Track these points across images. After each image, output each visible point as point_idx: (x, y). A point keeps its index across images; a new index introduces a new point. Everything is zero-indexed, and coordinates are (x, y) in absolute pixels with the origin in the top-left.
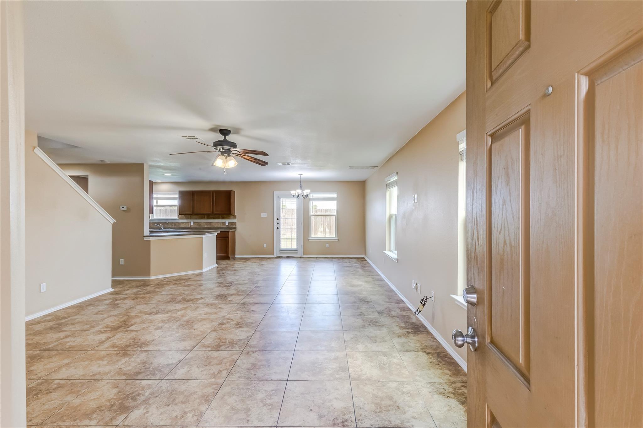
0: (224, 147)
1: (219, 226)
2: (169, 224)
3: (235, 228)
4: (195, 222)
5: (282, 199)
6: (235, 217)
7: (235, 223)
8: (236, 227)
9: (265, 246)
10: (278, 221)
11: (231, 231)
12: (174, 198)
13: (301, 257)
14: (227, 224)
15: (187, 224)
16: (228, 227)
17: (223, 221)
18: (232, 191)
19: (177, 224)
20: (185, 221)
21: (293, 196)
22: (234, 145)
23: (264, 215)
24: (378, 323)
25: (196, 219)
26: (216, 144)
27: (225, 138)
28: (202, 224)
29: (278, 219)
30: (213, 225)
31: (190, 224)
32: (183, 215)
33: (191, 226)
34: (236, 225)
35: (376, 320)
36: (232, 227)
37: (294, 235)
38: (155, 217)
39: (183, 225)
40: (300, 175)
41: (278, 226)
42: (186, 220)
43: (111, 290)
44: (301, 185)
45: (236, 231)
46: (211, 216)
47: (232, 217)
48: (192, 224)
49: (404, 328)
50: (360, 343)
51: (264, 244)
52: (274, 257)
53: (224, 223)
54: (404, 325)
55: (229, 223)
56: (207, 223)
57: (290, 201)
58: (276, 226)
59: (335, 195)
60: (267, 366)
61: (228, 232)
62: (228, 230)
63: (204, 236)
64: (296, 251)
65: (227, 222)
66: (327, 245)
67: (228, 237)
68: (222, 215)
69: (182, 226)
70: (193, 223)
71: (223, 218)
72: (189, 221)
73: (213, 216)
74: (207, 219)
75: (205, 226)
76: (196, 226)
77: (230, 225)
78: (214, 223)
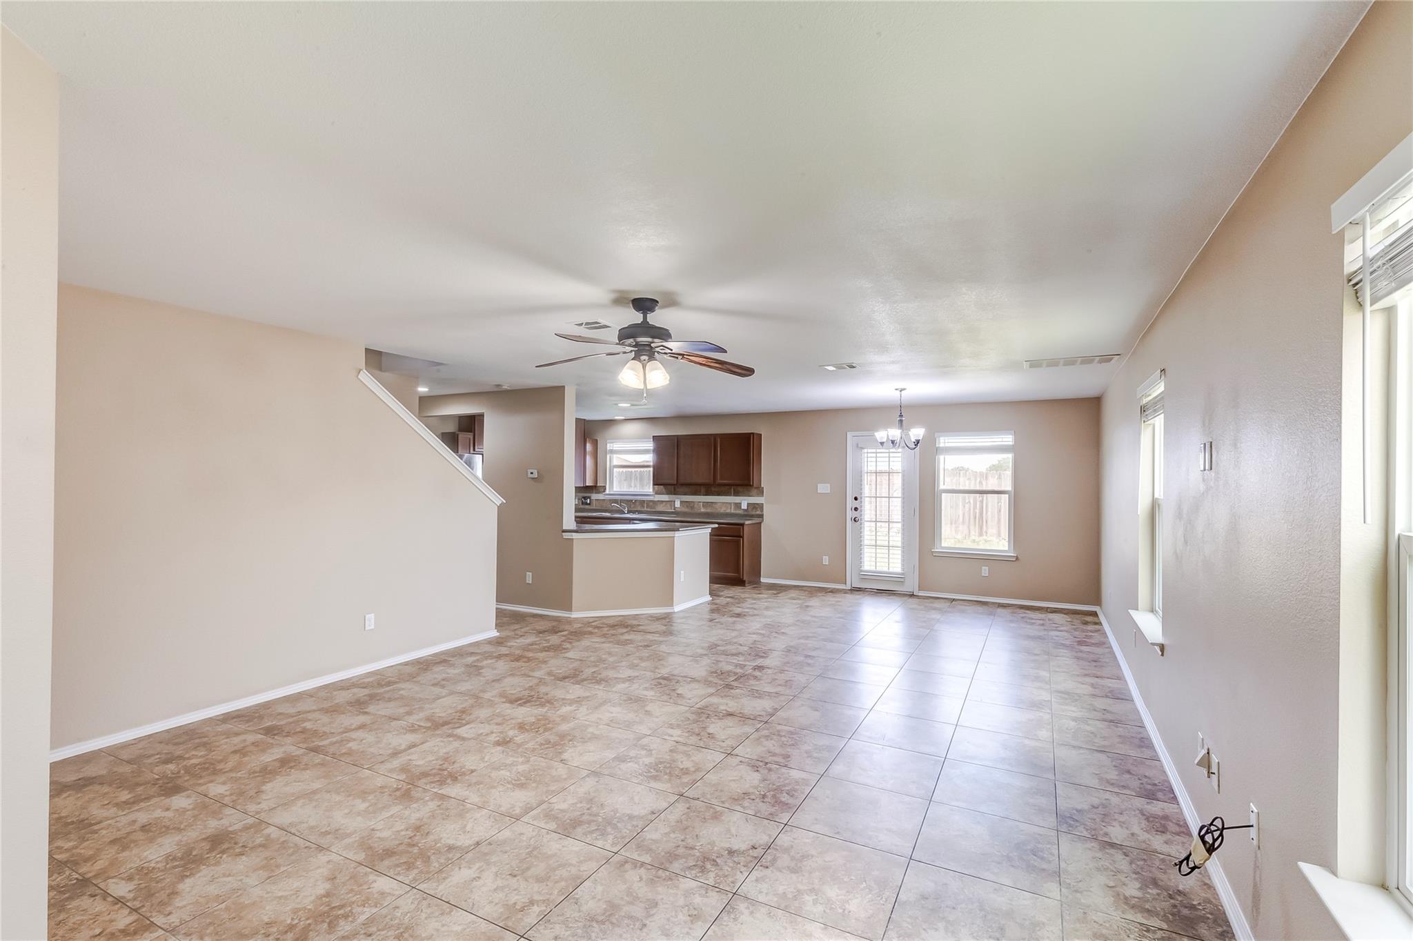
0: (639, 339)
1: (728, 511)
2: (638, 503)
3: (761, 516)
4: (682, 502)
5: (866, 450)
6: (760, 492)
7: (761, 506)
8: (763, 515)
9: (826, 560)
10: (856, 504)
11: (747, 522)
12: (645, 452)
13: (912, 595)
14: (744, 506)
15: (668, 506)
16: (746, 513)
17: (737, 499)
18: (753, 433)
19: (652, 504)
20: (665, 498)
21: (882, 443)
22: (663, 334)
23: (823, 488)
24: (1042, 858)
25: (685, 494)
26: (627, 334)
27: (645, 318)
28: (695, 506)
29: (856, 499)
30: (716, 508)
31: (674, 505)
32: (662, 487)
33: (676, 510)
34: (762, 511)
35: (1040, 846)
36: (754, 513)
37: (897, 539)
38: (615, 489)
39: (662, 505)
40: (898, 392)
41: (855, 514)
42: (667, 496)
43: (494, 633)
44: (901, 416)
45: (762, 524)
46: (713, 489)
47: (754, 491)
48: (678, 504)
49: (1133, 907)
50: (941, 925)
51: (824, 557)
52: (844, 588)
53: (738, 505)
54: (1139, 894)
55: (749, 505)
56: (706, 504)
57: (887, 455)
58: (850, 514)
59: (1008, 439)
60: (638, 924)
61: (742, 525)
62: (742, 522)
63: (677, 534)
64: (900, 579)
65: (745, 502)
66: (985, 571)
67: (743, 537)
68: (735, 487)
69: (660, 508)
70: (679, 502)
71: (737, 494)
72: (672, 497)
73: (716, 490)
74: (706, 495)
75: (703, 510)
76: (685, 510)
77: (750, 510)
78: (719, 504)
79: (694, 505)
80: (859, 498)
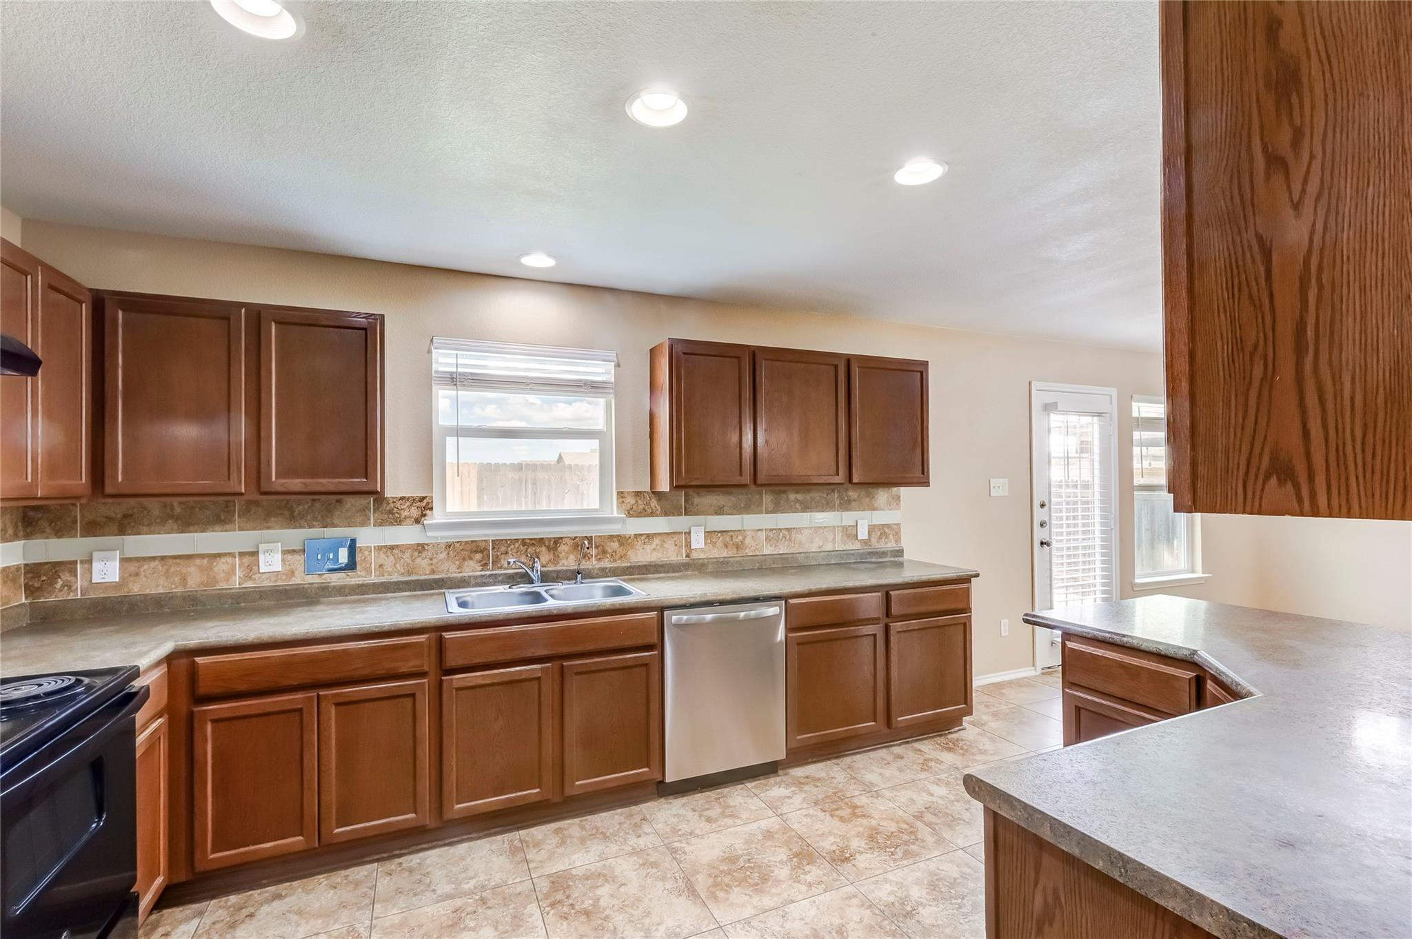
1: (830, 547)
3: (899, 552)
4: (708, 532)
6: (894, 499)
7: (899, 531)
8: (901, 549)
10: (1043, 514)
14: (863, 534)
15: (669, 544)
16: (868, 549)
17: (848, 518)
19: (615, 545)
20: (660, 525)
23: (998, 487)
25: (720, 511)
28: (749, 540)
29: (1043, 505)
30: (800, 544)
31: (688, 544)
33: (694, 555)
34: (899, 539)
36: (882, 547)
39: (647, 549)
41: (1043, 533)
42: (662, 520)
47: (882, 498)
48: (698, 541)
53: (850, 533)
55: (872, 529)
56: (775, 534)
65: (862, 523)
69: (643, 556)
70: (702, 535)
71: (846, 505)
72: (681, 523)
73: (800, 497)
74: (774, 511)
75: (768, 550)
76: (719, 553)
77: (874, 540)
78: (806, 532)
79: (744, 538)
80: (1047, 503)
